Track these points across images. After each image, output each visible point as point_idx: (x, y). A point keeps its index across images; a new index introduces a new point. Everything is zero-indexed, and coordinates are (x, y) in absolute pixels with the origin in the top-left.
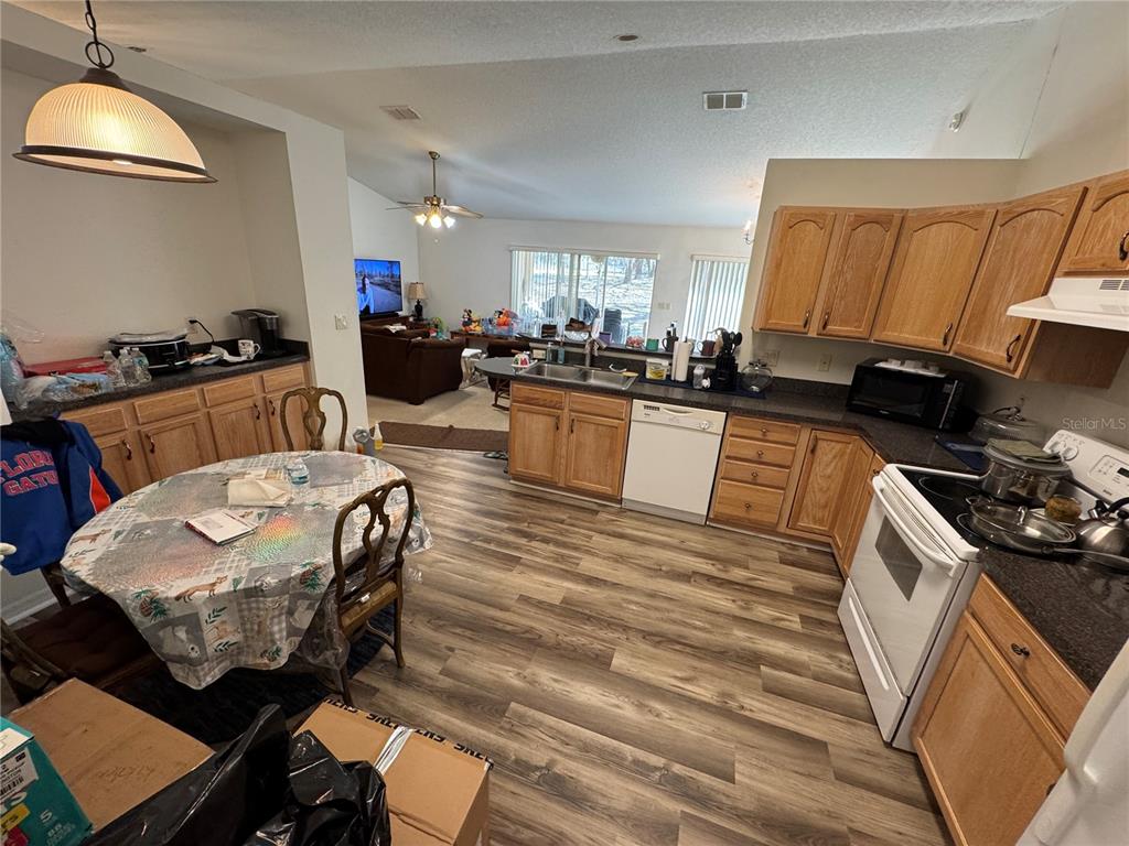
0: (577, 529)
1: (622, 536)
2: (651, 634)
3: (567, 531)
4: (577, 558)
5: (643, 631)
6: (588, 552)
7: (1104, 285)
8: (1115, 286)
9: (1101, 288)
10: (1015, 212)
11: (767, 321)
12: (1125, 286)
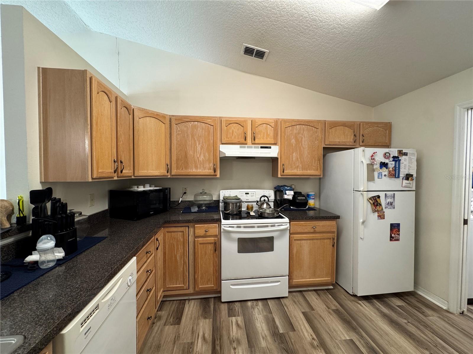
7: (241, 147)
8: (245, 147)
9: (240, 148)
10: (184, 120)
11: (98, 171)
12: (248, 147)
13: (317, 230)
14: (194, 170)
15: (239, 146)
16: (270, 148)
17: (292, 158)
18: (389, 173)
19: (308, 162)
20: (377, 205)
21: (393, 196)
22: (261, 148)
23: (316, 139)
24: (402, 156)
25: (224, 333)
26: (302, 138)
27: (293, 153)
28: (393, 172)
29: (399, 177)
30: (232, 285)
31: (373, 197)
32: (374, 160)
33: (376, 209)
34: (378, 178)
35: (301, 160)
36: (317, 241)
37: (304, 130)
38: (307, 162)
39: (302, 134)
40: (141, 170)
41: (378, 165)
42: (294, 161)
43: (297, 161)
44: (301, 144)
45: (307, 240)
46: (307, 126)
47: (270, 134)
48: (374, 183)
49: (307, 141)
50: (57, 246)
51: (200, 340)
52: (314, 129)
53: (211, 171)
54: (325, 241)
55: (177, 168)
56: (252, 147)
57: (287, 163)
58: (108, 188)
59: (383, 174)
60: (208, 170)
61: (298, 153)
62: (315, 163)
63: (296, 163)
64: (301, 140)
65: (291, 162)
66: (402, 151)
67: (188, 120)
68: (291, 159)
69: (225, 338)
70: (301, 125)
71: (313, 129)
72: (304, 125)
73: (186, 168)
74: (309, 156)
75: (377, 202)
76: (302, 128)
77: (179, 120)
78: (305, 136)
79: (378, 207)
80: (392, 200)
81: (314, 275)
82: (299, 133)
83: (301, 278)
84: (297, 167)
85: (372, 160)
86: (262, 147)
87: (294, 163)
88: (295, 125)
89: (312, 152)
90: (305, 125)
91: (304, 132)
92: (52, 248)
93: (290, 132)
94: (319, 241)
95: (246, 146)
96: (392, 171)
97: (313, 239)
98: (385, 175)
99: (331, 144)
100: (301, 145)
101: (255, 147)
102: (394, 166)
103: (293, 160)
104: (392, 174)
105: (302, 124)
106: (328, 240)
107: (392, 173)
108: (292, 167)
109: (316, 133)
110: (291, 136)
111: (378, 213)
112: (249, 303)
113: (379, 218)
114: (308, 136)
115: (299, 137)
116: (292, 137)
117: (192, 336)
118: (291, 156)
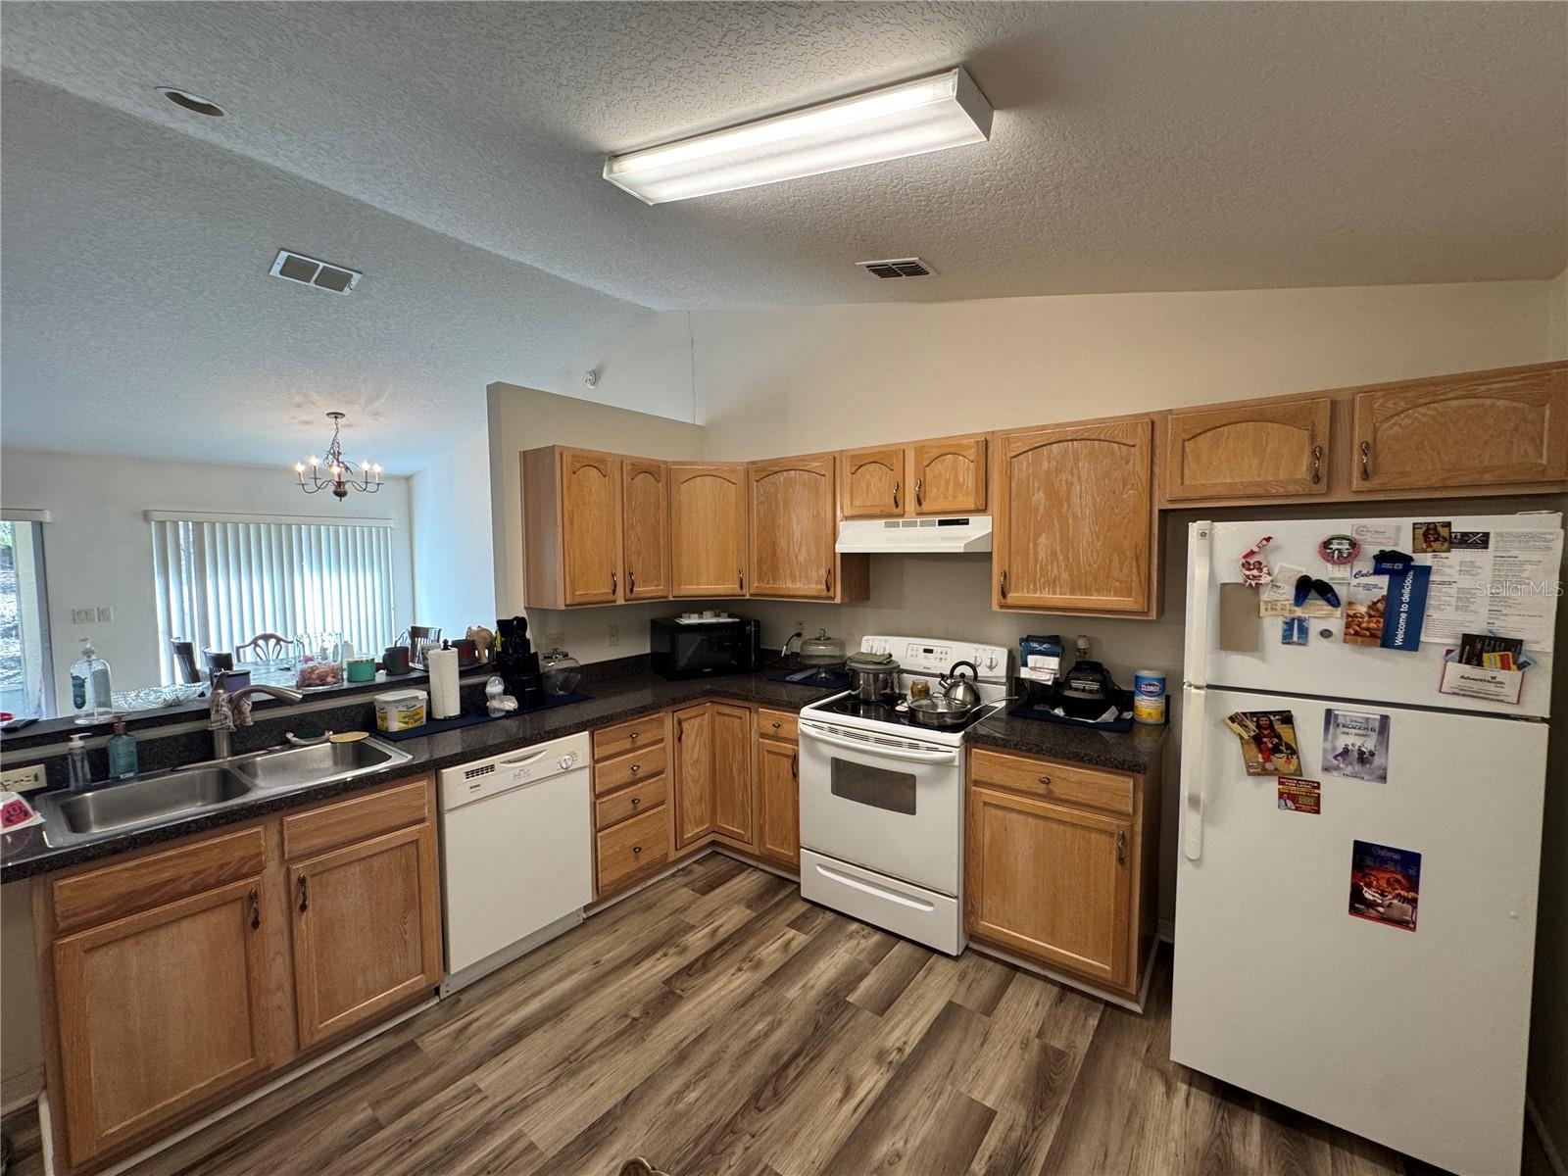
0: (429, 1105)
1: (517, 1036)
2: (756, 1096)
3: (412, 1127)
4: (514, 1140)
5: (746, 1105)
6: (512, 1113)
7: (888, 525)
8: (897, 525)
9: (886, 527)
10: (769, 471)
11: (573, 593)
12: (905, 525)
13: (1058, 789)
14: (790, 585)
15: (882, 522)
16: (966, 522)
17: (1036, 553)
18: (1348, 626)
19: (1095, 566)
20: (1276, 750)
21: (1377, 725)
22: (939, 525)
23: (1125, 485)
24: (1448, 551)
25: (752, 942)
26: (1070, 485)
27: (1037, 536)
28: (1369, 622)
29: (1412, 643)
30: (820, 865)
31: (1253, 714)
32: (1260, 570)
33: (1269, 766)
34: (1287, 639)
35: (1066, 558)
36: (1062, 827)
37: (1076, 459)
38: (1089, 565)
39: (1072, 473)
40: (685, 585)
41: (1288, 592)
42: (1041, 563)
43: (1052, 563)
44: (1066, 506)
45: (1028, 814)
46: (1089, 442)
47: (964, 481)
48: (1263, 659)
49: (1090, 492)
50: (505, 692)
51: (707, 930)
52: (1120, 449)
53: (819, 587)
54: (1093, 835)
55: (760, 579)
56: (914, 524)
57: (1017, 568)
58: (648, 616)
59: (1315, 627)
60: (817, 584)
61: (1058, 535)
62: (1121, 569)
63: (1049, 568)
64: (1069, 492)
65: (1031, 563)
66: (1448, 525)
67: (777, 469)
68: (1032, 556)
69: (745, 948)
70: (1068, 441)
71: (1112, 453)
72: (1076, 440)
73: (775, 580)
74: (1098, 544)
75: (1279, 737)
76: (1070, 450)
77: (762, 470)
78: (1083, 478)
79: (1279, 761)
80: (1369, 744)
81: (1052, 935)
82: (1058, 471)
83: (1006, 925)
84: (1052, 583)
85: (1249, 570)
86: (942, 523)
87: (1041, 567)
88: (1046, 445)
89: (1108, 530)
90: (1081, 440)
91: (1076, 464)
92: (499, 694)
93: (1027, 468)
94: (1069, 829)
95: (901, 521)
96: (1366, 619)
97: (1045, 818)
98: (1326, 634)
99: (1189, 495)
100: (1069, 507)
101: (923, 524)
102: (1385, 593)
103: (1040, 558)
104: (1368, 629)
105: (1069, 438)
106: (1103, 838)
107: (1364, 625)
108: (1035, 581)
109: (1127, 462)
110: (1031, 481)
111: (1280, 783)
112: (854, 926)
113: (1289, 803)
114: (1096, 475)
115: (1060, 481)
116: (1036, 485)
117: (704, 919)
118: (1031, 545)
